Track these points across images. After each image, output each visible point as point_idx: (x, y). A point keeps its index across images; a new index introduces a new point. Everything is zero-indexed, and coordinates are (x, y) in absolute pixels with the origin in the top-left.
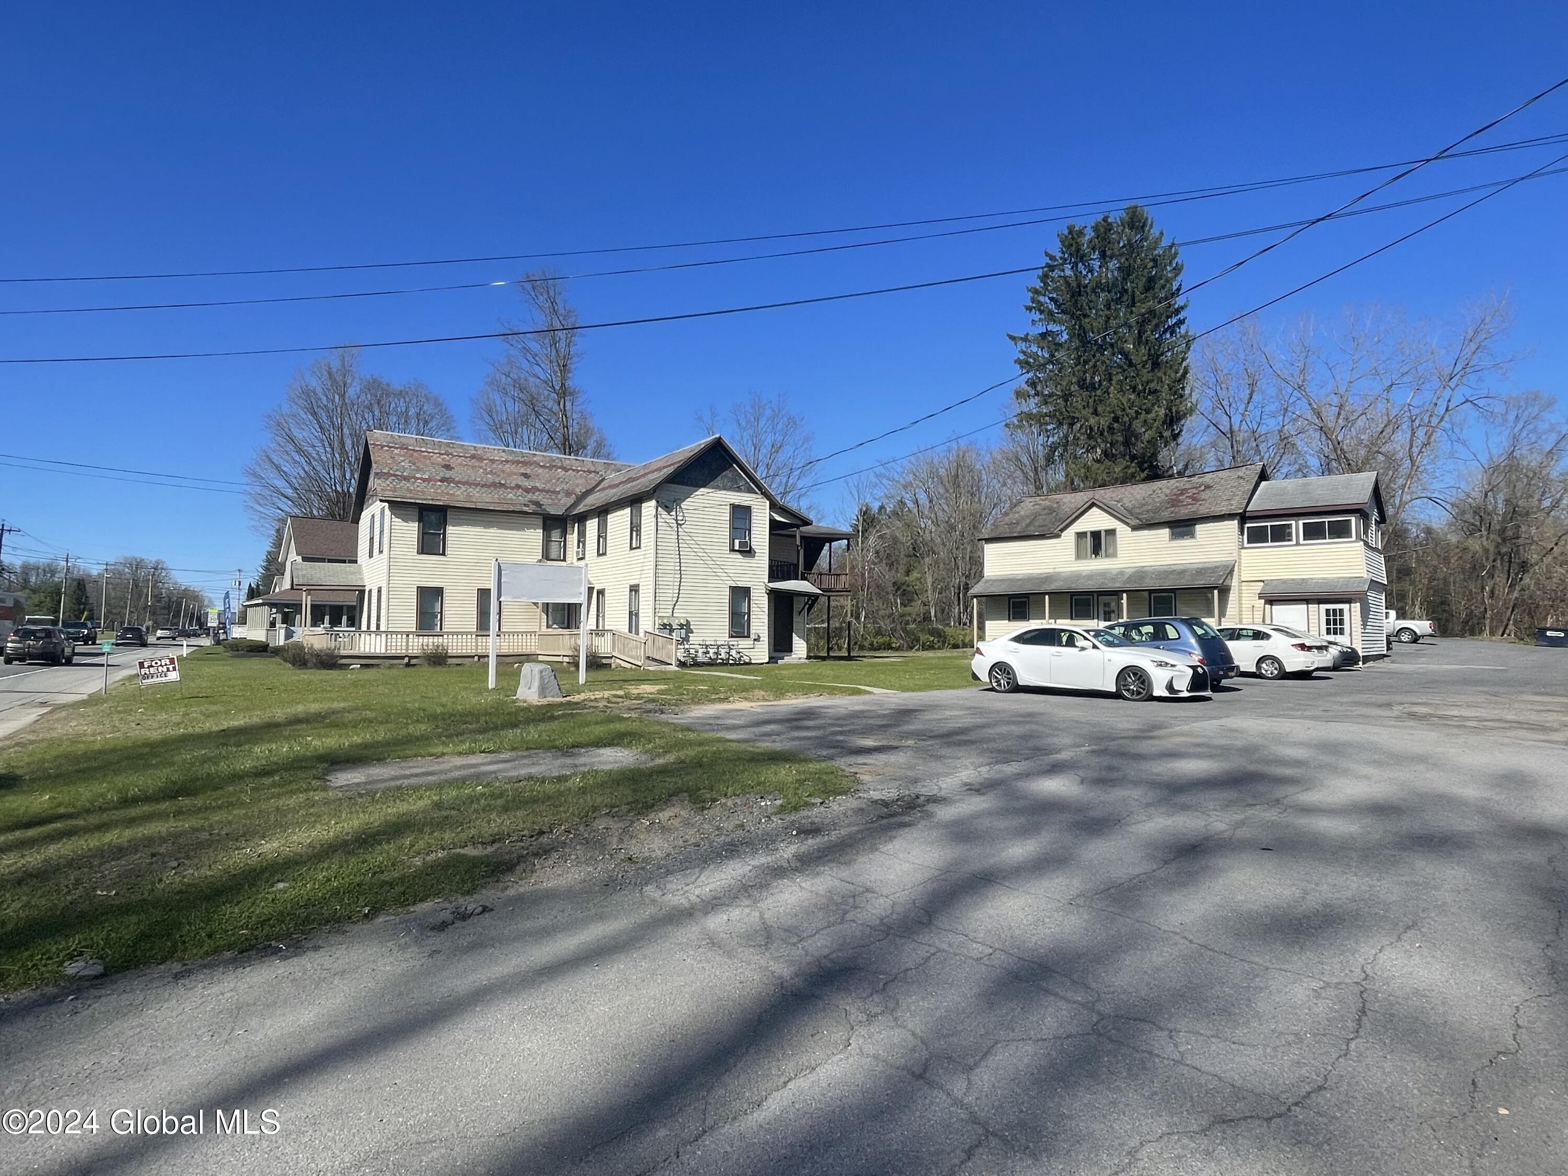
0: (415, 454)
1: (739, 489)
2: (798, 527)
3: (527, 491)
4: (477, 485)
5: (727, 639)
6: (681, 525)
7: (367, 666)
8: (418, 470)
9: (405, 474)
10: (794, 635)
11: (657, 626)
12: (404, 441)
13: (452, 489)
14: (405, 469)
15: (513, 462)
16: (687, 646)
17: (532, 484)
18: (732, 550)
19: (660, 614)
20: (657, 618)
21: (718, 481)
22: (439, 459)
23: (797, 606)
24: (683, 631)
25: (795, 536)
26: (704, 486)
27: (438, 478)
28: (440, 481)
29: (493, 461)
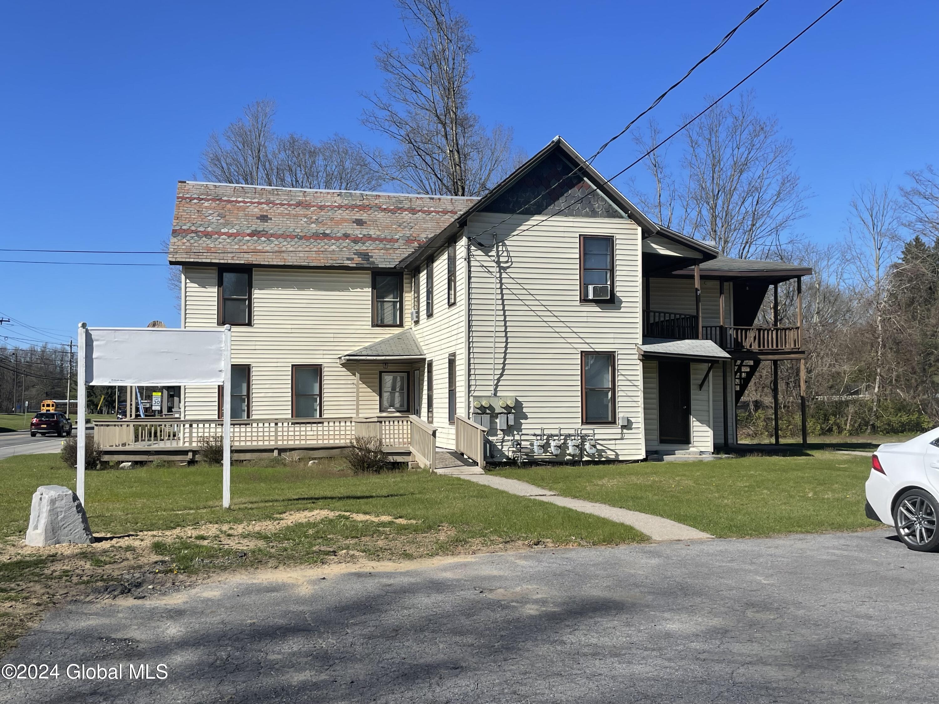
0: (229, 206)
1: (594, 214)
2: (696, 262)
3: (356, 241)
4: (293, 237)
5: (579, 426)
6: (505, 269)
7: (141, 463)
8: (225, 225)
9: (209, 229)
10: (693, 420)
11: (472, 410)
12: (220, 191)
13: (263, 245)
14: (210, 223)
15: (347, 207)
16: (517, 437)
17: (365, 232)
18: (584, 300)
19: (476, 394)
20: (471, 399)
21: (561, 203)
22: (256, 210)
23: (695, 378)
24: (511, 417)
25: (692, 277)
26: (539, 213)
27: (249, 231)
28: (249, 235)
29: (322, 208)
